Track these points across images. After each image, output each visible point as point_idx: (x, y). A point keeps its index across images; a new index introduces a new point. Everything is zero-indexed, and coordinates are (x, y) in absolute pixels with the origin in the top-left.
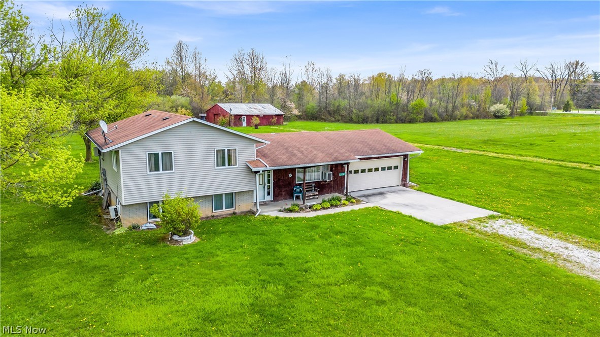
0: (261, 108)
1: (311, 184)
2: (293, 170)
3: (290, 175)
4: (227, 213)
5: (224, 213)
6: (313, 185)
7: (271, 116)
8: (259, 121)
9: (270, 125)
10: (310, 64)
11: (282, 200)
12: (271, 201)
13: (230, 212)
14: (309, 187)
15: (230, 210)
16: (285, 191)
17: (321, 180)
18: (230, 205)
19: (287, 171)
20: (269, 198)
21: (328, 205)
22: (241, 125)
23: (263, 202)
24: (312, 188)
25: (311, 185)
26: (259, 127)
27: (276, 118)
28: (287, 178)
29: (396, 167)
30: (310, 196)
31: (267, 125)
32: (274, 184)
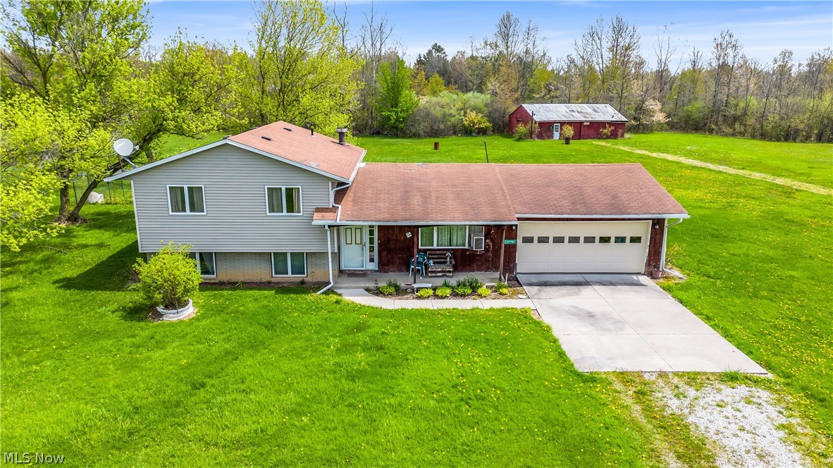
0: (590, 111)
1: (445, 252)
2: (414, 229)
3: (409, 235)
4: (293, 280)
5: (289, 280)
6: (449, 254)
7: (602, 124)
8: (572, 132)
9: (599, 138)
10: (724, 35)
11: (394, 271)
12: (375, 271)
13: (298, 280)
14: (439, 256)
15: (299, 277)
16: (399, 258)
17: (467, 247)
18: (298, 270)
19: (403, 229)
20: (373, 266)
21: (448, 291)
22: (551, 137)
23: (362, 271)
24: (446, 258)
25: (445, 254)
26: (571, 141)
27: (613, 128)
28: (402, 238)
29: (636, 240)
30: (439, 272)
31: (594, 138)
32: (380, 245)
